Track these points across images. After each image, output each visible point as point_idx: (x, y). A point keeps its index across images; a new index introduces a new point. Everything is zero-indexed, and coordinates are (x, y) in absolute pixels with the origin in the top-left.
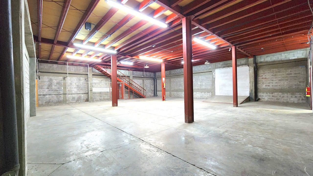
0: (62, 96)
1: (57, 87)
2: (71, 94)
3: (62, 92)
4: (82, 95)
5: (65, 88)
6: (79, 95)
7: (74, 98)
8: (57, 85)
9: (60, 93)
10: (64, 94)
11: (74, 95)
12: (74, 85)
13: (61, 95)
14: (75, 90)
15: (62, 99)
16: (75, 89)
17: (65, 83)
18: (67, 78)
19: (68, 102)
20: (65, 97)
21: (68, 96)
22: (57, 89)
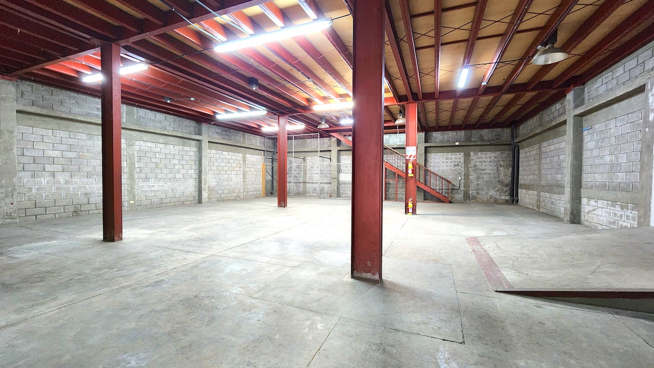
0: (302, 185)
1: (296, 172)
2: (312, 183)
3: (301, 180)
4: (326, 186)
5: (305, 173)
6: (322, 185)
7: (314, 189)
8: (297, 169)
9: (299, 180)
10: (306, 183)
11: (315, 185)
12: (316, 170)
13: (300, 184)
14: (317, 177)
15: (301, 189)
16: (316, 175)
17: (305, 167)
18: (308, 158)
19: (308, 195)
20: (305, 187)
21: (308, 185)
22: (297, 175)
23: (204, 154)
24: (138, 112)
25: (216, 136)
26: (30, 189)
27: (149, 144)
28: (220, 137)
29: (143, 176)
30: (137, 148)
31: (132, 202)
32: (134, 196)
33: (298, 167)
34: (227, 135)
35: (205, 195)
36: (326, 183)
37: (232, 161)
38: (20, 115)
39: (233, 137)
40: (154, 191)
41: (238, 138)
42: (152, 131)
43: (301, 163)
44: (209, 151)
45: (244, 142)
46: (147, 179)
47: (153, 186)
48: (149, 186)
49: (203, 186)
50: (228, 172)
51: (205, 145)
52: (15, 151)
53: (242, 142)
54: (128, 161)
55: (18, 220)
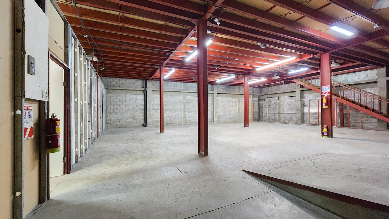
1: (274, 107)
2: (284, 113)
3: (277, 112)
4: (294, 115)
5: (279, 107)
6: (291, 115)
7: (286, 118)
8: (274, 105)
10: (280, 113)
11: (286, 115)
12: (287, 105)
13: (276, 114)
14: (287, 110)
15: (277, 117)
16: (287, 108)
17: (279, 103)
18: (281, 97)
19: (281, 121)
20: (279, 116)
21: (282, 115)
22: (274, 109)
23: (215, 99)
24: (187, 85)
25: (222, 90)
26: (155, 115)
27: (191, 97)
28: (224, 90)
29: (189, 110)
30: (186, 99)
31: (185, 121)
32: (185, 119)
33: (275, 103)
34: (228, 89)
35: (216, 119)
36: (294, 114)
37: (231, 102)
38: (153, 92)
39: (232, 90)
40: (193, 117)
41: (235, 90)
42: (192, 92)
43: (277, 101)
44: (218, 98)
45: (239, 91)
46: (190, 112)
47: (193, 115)
48: (191, 115)
49: (215, 115)
50: (229, 108)
51: (216, 95)
52: (151, 103)
53: (237, 91)
54: (183, 105)
55: (152, 125)
